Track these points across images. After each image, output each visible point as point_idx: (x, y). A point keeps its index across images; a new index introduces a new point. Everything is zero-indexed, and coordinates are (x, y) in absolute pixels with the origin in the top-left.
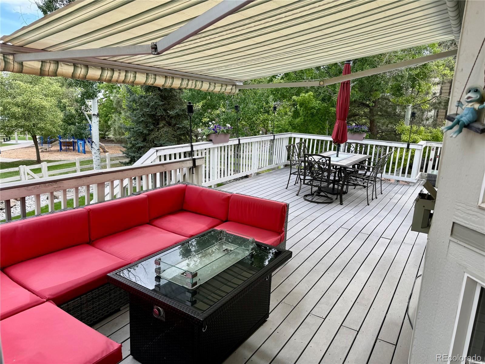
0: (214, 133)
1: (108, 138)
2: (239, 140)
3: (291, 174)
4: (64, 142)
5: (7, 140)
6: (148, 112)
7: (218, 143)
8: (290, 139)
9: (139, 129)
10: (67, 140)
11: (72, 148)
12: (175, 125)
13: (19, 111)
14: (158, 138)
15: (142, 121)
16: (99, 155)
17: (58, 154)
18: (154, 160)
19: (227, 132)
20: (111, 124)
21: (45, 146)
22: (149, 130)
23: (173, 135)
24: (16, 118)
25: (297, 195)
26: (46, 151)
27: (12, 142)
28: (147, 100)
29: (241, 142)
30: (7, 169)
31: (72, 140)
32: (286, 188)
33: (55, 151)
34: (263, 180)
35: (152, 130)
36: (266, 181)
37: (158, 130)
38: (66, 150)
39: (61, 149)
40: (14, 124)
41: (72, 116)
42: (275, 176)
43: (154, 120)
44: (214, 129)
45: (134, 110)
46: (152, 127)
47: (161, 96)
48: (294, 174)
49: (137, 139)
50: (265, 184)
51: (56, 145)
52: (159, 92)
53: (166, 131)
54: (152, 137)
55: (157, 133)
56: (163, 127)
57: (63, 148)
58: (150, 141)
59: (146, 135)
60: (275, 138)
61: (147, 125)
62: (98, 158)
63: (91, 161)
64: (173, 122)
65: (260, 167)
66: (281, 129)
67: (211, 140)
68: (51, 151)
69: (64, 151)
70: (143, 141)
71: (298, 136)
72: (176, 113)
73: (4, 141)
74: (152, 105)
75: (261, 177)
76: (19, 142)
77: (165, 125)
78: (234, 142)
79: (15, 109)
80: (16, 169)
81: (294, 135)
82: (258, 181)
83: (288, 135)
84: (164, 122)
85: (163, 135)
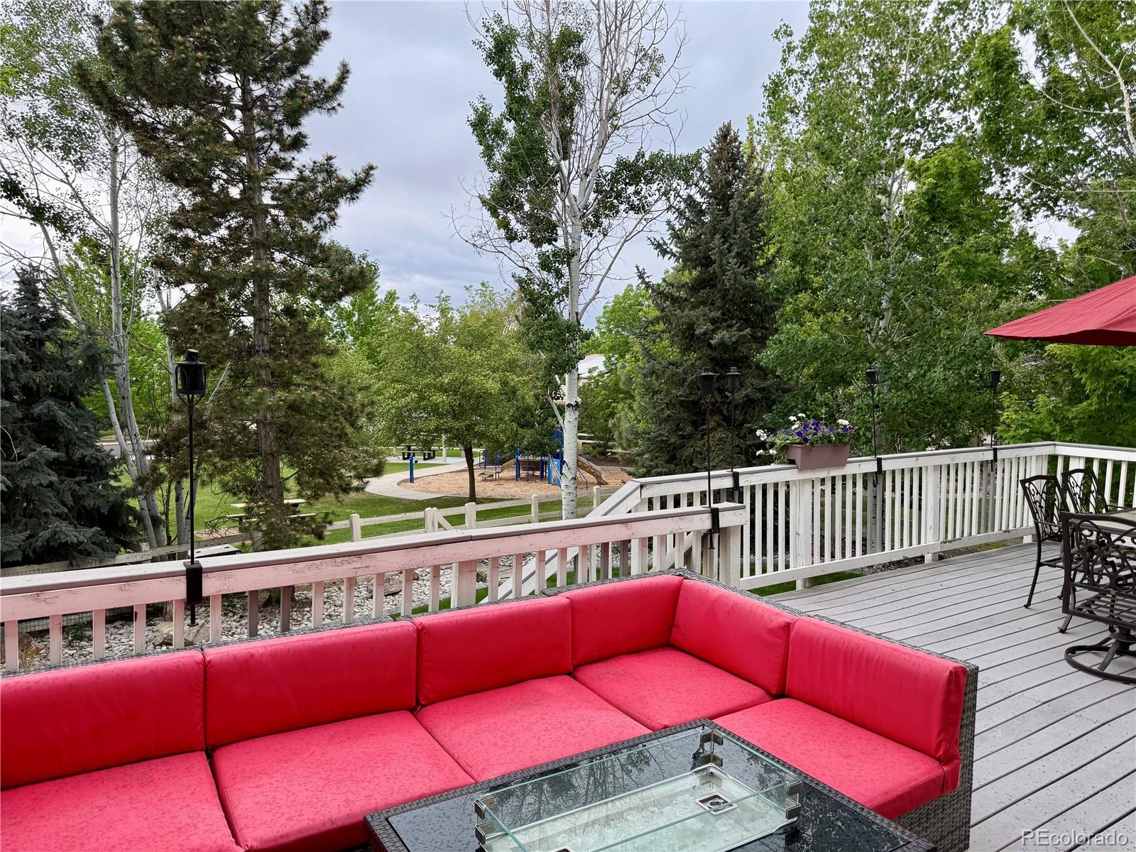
0: (800, 443)
1: (613, 453)
2: (879, 461)
3: (1040, 564)
4: (523, 462)
5: (430, 458)
6: (681, 396)
7: (813, 467)
8: (1053, 459)
9: (661, 435)
10: (531, 458)
11: (538, 473)
12: (741, 425)
13: (443, 402)
14: (701, 454)
15: (669, 416)
16: (574, 491)
17: (511, 485)
18: (636, 508)
19: (840, 440)
20: (614, 425)
21: (491, 470)
22: (683, 437)
23: (738, 446)
24: (441, 416)
25: (1063, 631)
26: (490, 479)
27: (437, 460)
28: (680, 370)
29: (886, 466)
30: (403, 515)
31: (539, 458)
32: (1026, 606)
33: (507, 480)
34: (957, 574)
35: (690, 436)
36: (966, 580)
37: (703, 435)
38: (527, 479)
39: (518, 475)
40: (432, 427)
41: (528, 409)
42: (998, 565)
43: (696, 414)
44: (799, 434)
45: (655, 393)
46: (689, 429)
47: (713, 360)
48: (1052, 563)
49: (656, 458)
50: (962, 589)
51: (508, 467)
52: (709, 352)
53: (720, 439)
54: (688, 452)
55: (700, 443)
56: (714, 429)
57: (523, 473)
58: (685, 461)
59: (676, 448)
60: (999, 458)
61: (678, 425)
62: (572, 497)
63: (558, 504)
64: (739, 416)
65: (950, 538)
66: (1028, 430)
67: (792, 462)
68: (501, 479)
69: (523, 479)
70: (667, 462)
71: (1078, 453)
72: (746, 395)
73: (425, 459)
74: (692, 382)
75: (949, 568)
76: (450, 460)
77: (719, 425)
78: (865, 465)
79: (439, 398)
80: (419, 515)
81: (1063, 450)
82: (938, 578)
83: (1046, 449)
84: (717, 418)
85: (713, 448)
